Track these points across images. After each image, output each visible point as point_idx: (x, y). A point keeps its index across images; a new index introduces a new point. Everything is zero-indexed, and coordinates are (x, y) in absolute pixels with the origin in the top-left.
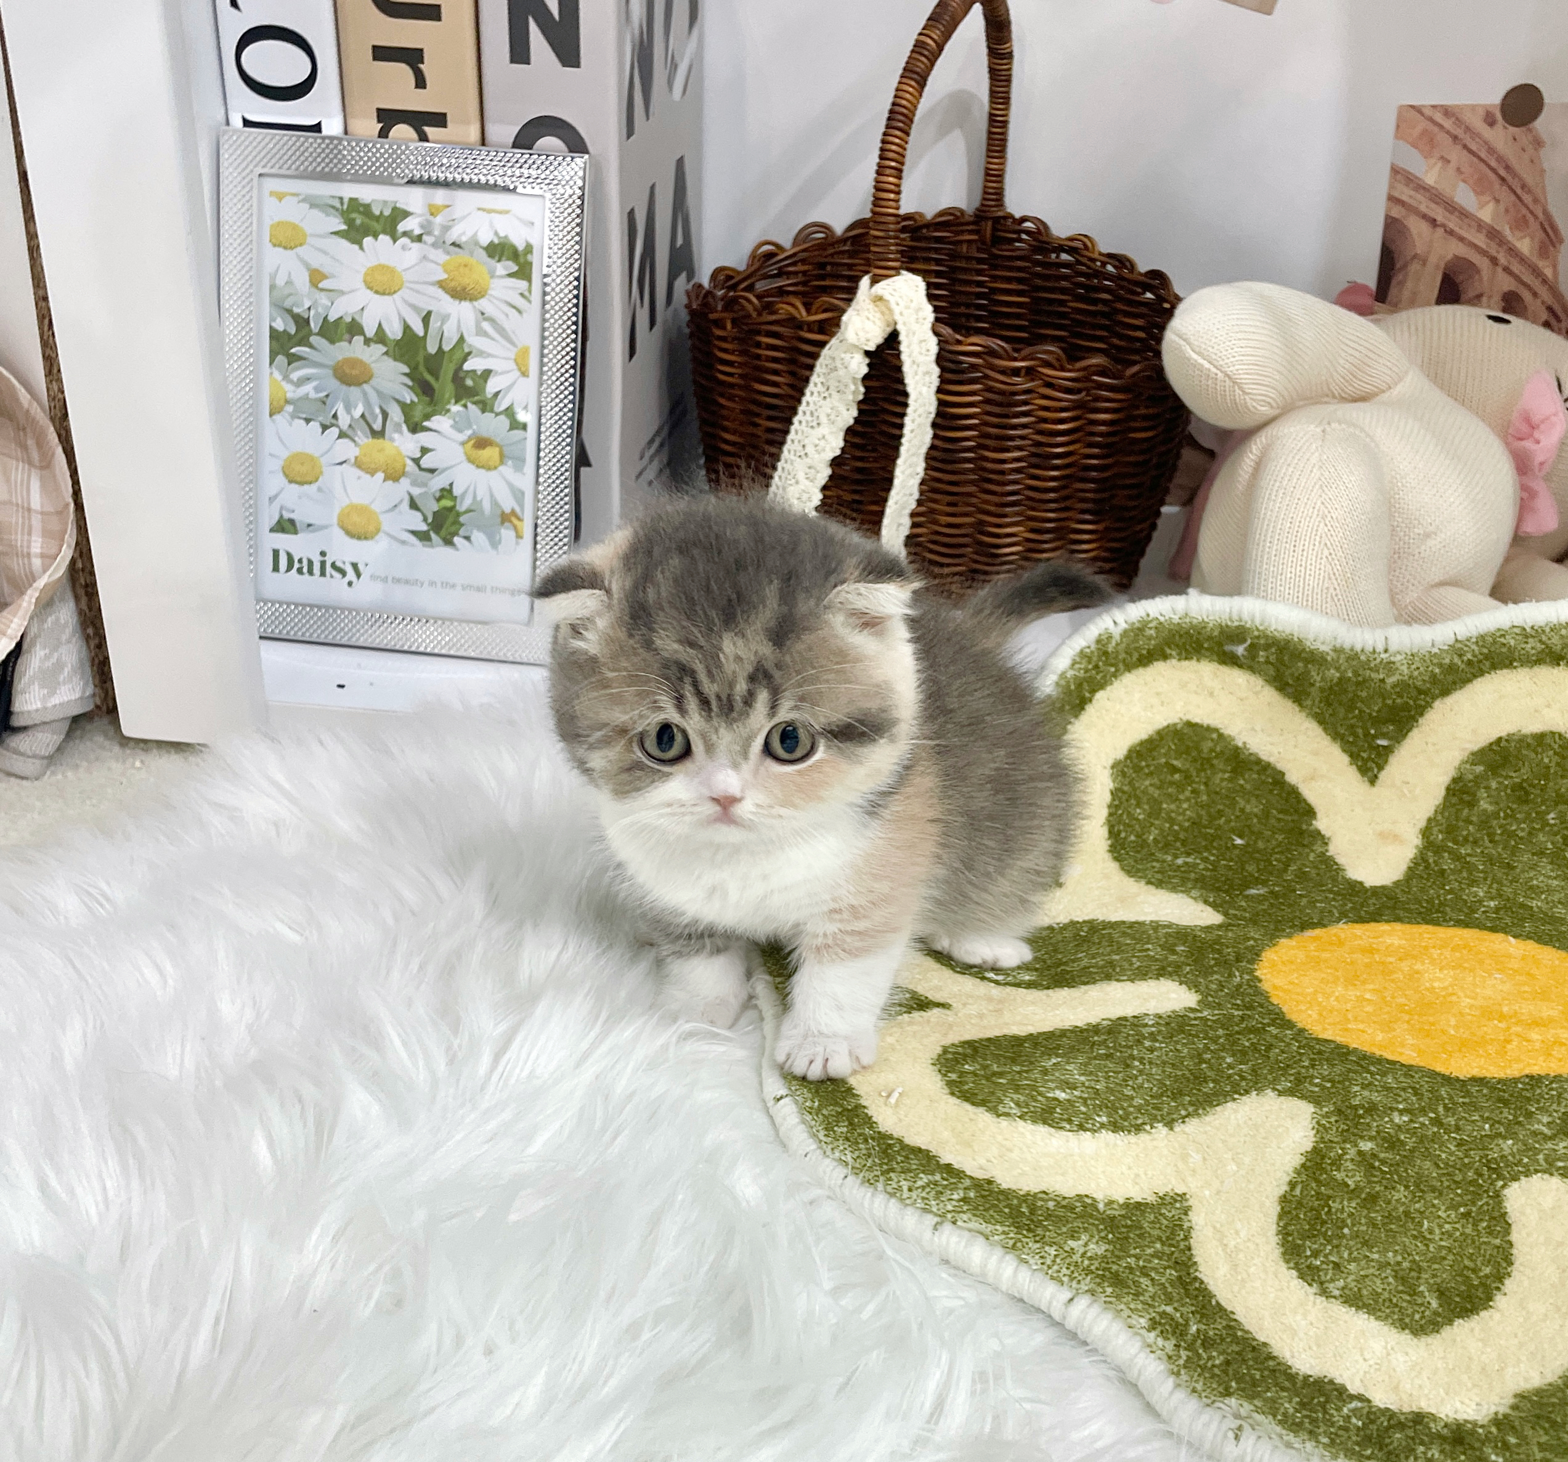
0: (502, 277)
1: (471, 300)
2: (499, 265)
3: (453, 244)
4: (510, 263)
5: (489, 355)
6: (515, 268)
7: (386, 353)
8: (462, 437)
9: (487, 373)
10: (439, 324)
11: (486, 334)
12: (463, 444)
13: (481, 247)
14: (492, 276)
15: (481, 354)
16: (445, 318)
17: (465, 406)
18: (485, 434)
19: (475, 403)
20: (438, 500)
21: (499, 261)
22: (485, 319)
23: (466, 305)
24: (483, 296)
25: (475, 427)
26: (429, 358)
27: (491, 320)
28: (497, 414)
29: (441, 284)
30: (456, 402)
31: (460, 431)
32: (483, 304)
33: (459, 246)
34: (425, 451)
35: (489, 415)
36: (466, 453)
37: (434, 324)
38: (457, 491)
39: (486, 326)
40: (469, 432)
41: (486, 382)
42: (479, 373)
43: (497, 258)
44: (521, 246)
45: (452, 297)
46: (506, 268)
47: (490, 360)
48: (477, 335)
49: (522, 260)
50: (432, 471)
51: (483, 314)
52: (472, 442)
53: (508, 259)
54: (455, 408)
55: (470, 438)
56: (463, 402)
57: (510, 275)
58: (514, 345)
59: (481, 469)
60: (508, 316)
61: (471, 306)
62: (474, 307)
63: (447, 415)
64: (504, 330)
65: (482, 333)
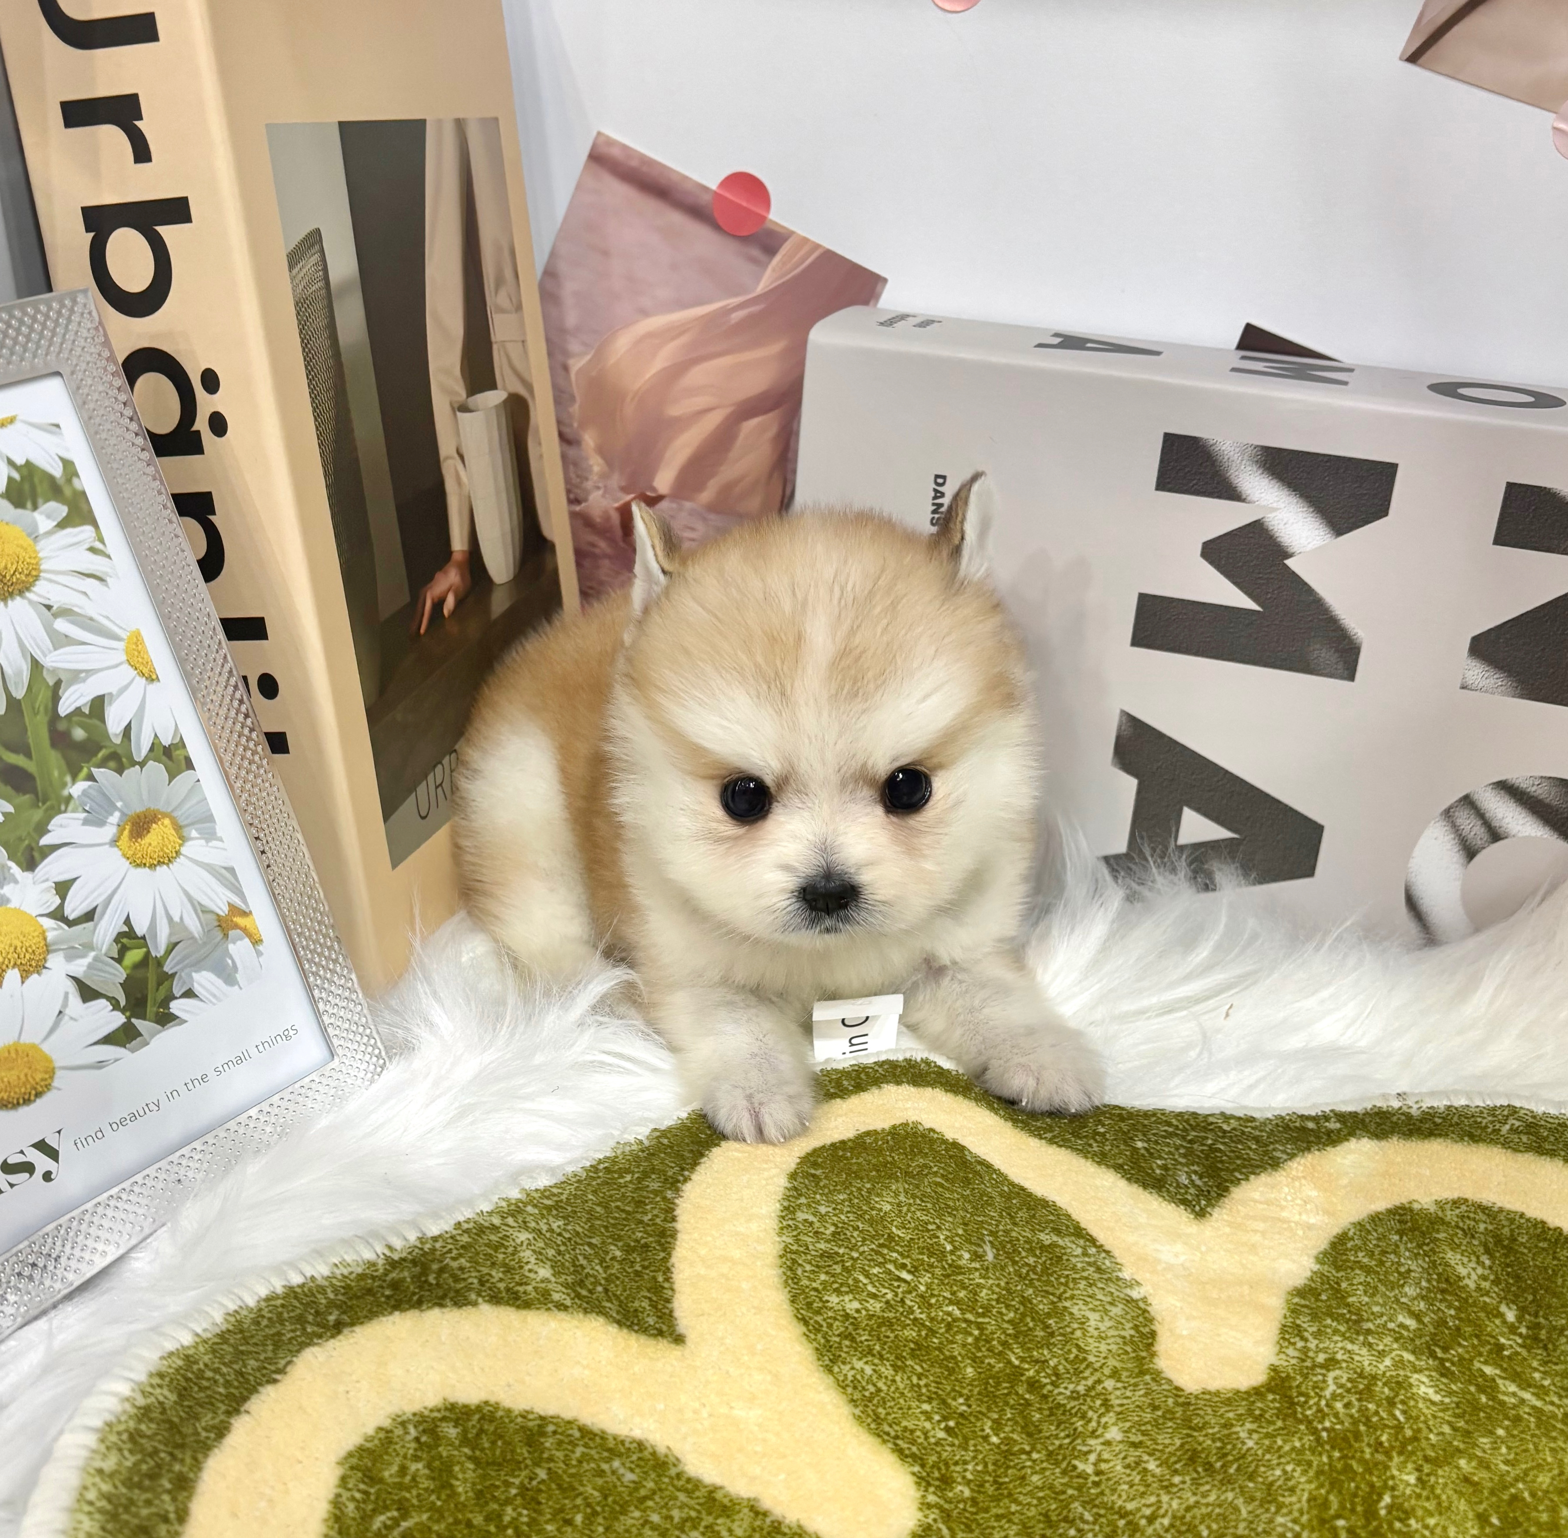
0: (49, 533)
1: (21, 593)
2: (37, 515)
4: (52, 505)
5: (89, 672)
6: (63, 510)
8: (109, 831)
9: (99, 704)
11: (68, 641)
12: (114, 842)
14: (36, 539)
15: (77, 676)
17: (91, 778)
18: (138, 808)
19: (102, 765)
20: (119, 960)
21: (35, 507)
22: (56, 616)
23: (17, 604)
24: (37, 578)
25: (119, 804)
27: (65, 613)
28: (142, 764)
30: (74, 779)
31: (101, 823)
32: (42, 590)
34: (63, 888)
35: (132, 772)
36: (124, 855)
38: (140, 929)
39: (62, 625)
40: (115, 818)
41: (103, 721)
42: (86, 711)
43: (29, 505)
44: (57, 471)
46: (48, 517)
47: (91, 680)
48: (55, 649)
49: (67, 492)
50: (89, 916)
51: (49, 607)
52: (126, 833)
53: (47, 500)
54: (78, 788)
55: (121, 827)
56: (85, 770)
57: (63, 525)
58: (116, 638)
59: (158, 868)
60: (85, 594)
61: (25, 602)
62: (30, 602)
63: (70, 808)
64: (91, 619)
65: (60, 641)
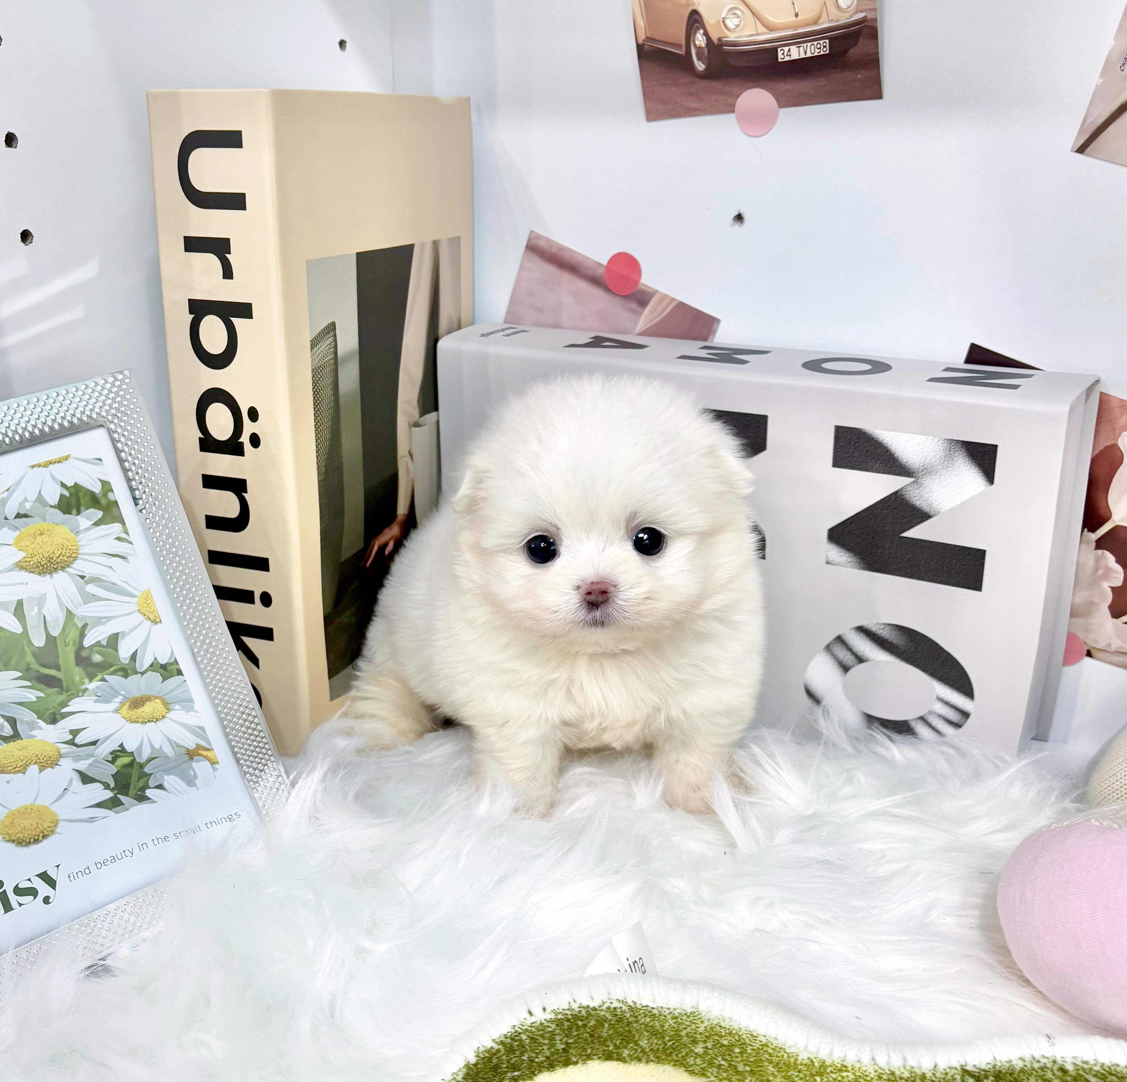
0: (87, 529)
1: (63, 569)
2: (79, 518)
3: (19, 516)
4: (92, 511)
5: (110, 618)
6: (100, 514)
8: (113, 706)
9: (114, 638)
10: (36, 609)
11: (95, 598)
12: (117, 711)
13: (52, 507)
14: (77, 534)
15: (100, 620)
16: (41, 601)
17: (103, 681)
18: (137, 695)
19: (112, 673)
20: (113, 762)
21: (78, 513)
22: (87, 583)
23: (60, 576)
24: (74, 560)
25: (123, 693)
26: (39, 652)
27: (95, 580)
28: (143, 673)
29: (20, 567)
30: (91, 681)
32: (78, 567)
33: (26, 516)
34: (75, 732)
35: (134, 678)
36: (124, 717)
37: (31, 613)
38: (130, 749)
39: (92, 589)
40: (119, 699)
41: (116, 647)
42: (104, 642)
43: (75, 512)
44: (97, 489)
45: (40, 575)
46: (88, 519)
47: (111, 622)
48: (85, 604)
49: (103, 503)
50: (93, 744)
51: (83, 577)
52: (128, 704)
53: (88, 508)
54: (93, 686)
55: (122, 703)
56: (98, 678)
57: (97, 524)
58: (131, 595)
59: (148, 724)
60: (111, 567)
61: (65, 574)
62: (69, 574)
63: (86, 694)
64: (113, 584)
65: (89, 598)
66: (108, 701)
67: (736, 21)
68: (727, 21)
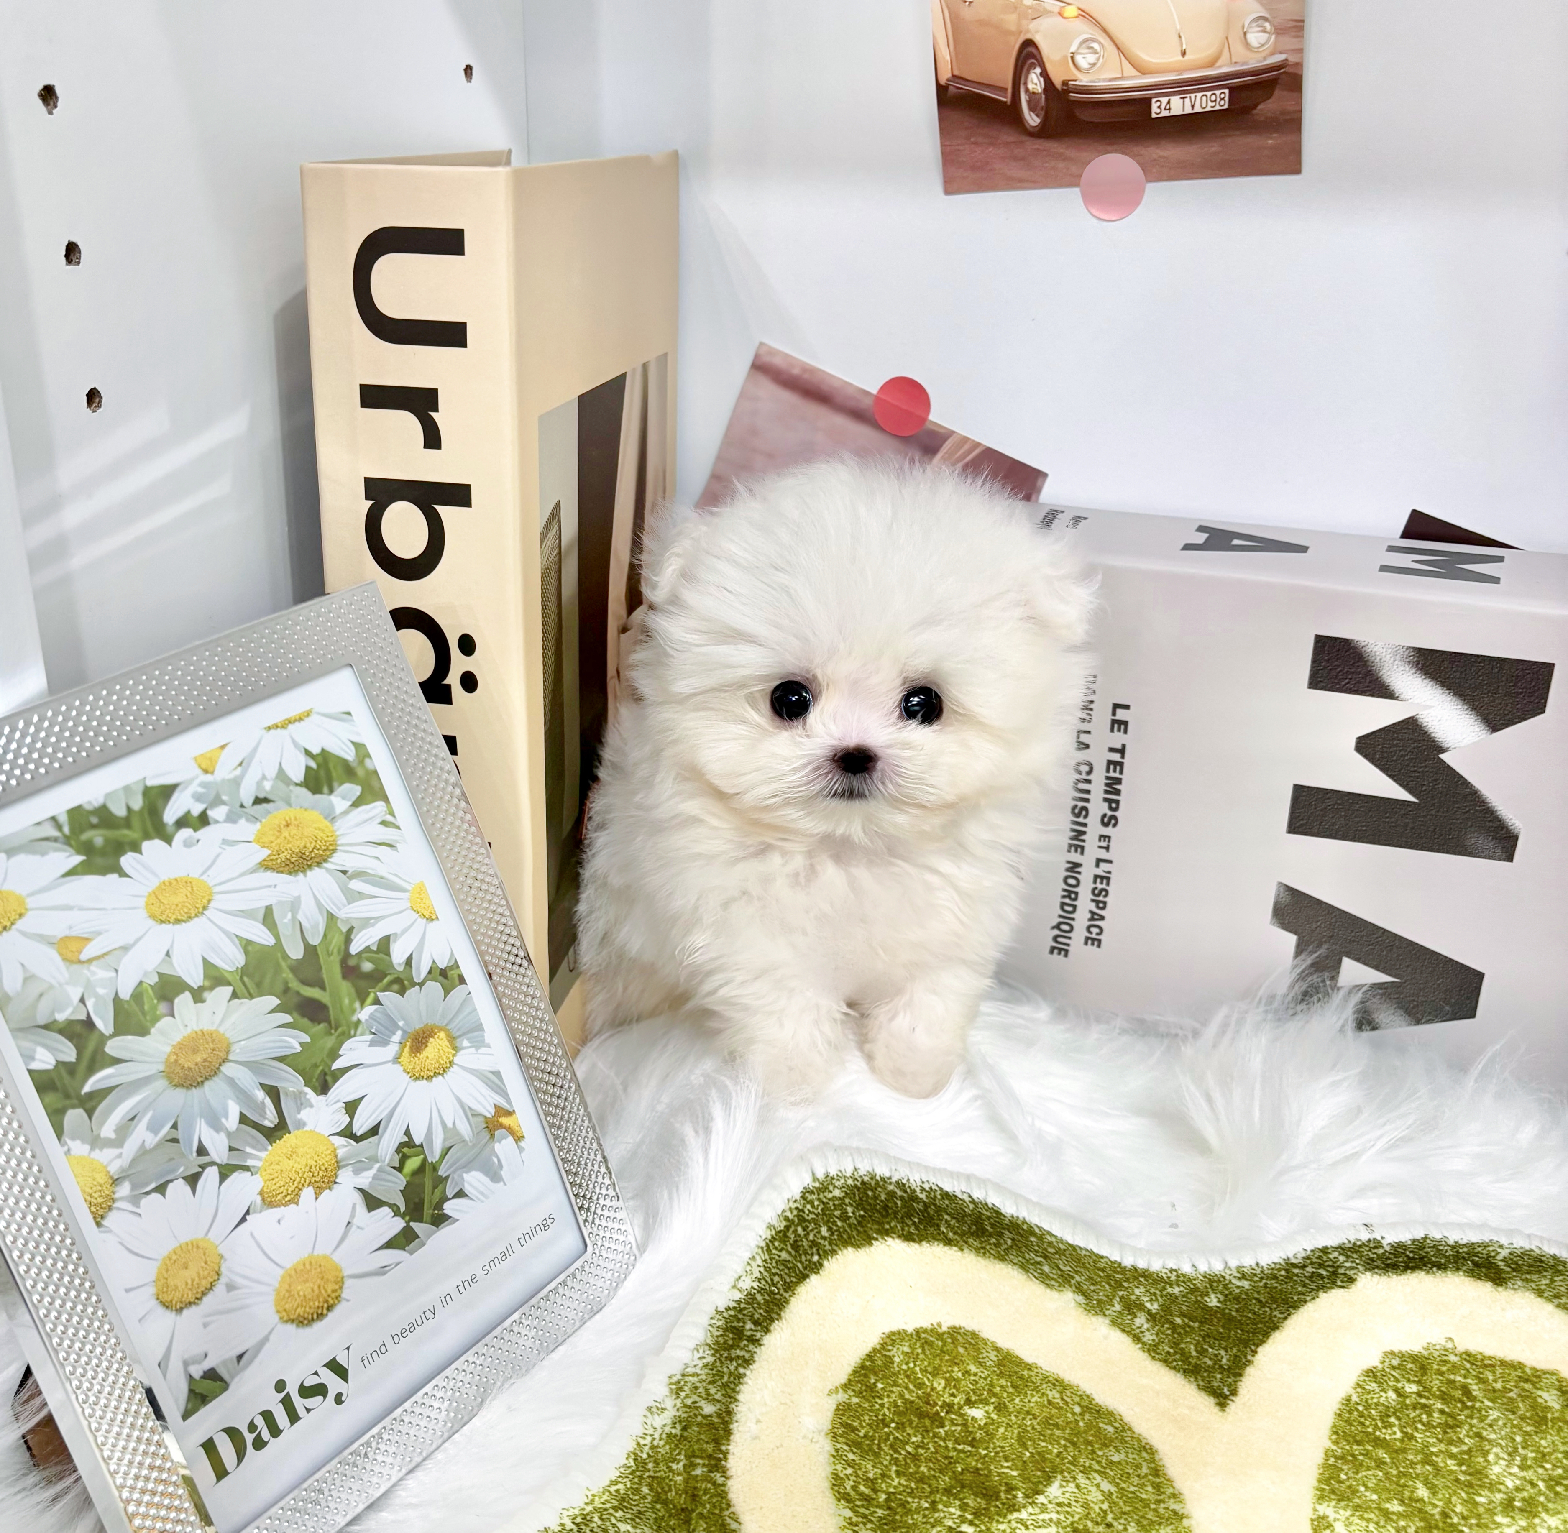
1: (320, 863)
2: (333, 797)
3: (258, 801)
4: (347, 787)
5: (377, 919)
6: (357, 790)
7: (235, 995)
8: (392, 1049)
9: (385, 943)
11: (361, 896)
12: (397, 1058)
13: (297, 784)
14: (333, 817)
15: (367, 922)
19: (386, 989)
21: (331, 791)
22: (350, 878)
23: (315, 873)
24: (334, 850)
26: (296, 968)
27: (359, 875)
28: (421, 985)
29: (266, 866)
32: (339, 859)
33: (266, 800)
35: (412, 993)
36: (406, 1070)
37: (283, 920)
38: (419, 1138)
39: (356, 885)
40: (397, 1037)
41: (388, 954)
42: (375, 948)
43: (326, 788)
44: (349, 754)
45: (290, 873)
46: (345, 797)
47: (379, 924)
48: (349, 904)
49: (361, 773)
50: (373, 1132)
51: (344, 872)
52: (408, 1047)
53: (342, 782)
54: (366, 1013)
55: (402, 1045)
56: (371, 997)
57: (357, 803)
58: (404, 890)
59: (434, 1078)
60: (378, 859)
61: (324, 870)
62: (327, 870)
63: (358, 1032)
64: (382, 878)
65: (354, 897)
66: (385, 1043)
67: (1092, 58)
68: (1079, 59)
